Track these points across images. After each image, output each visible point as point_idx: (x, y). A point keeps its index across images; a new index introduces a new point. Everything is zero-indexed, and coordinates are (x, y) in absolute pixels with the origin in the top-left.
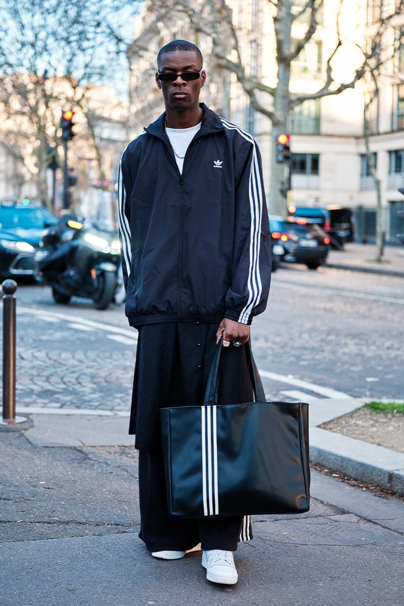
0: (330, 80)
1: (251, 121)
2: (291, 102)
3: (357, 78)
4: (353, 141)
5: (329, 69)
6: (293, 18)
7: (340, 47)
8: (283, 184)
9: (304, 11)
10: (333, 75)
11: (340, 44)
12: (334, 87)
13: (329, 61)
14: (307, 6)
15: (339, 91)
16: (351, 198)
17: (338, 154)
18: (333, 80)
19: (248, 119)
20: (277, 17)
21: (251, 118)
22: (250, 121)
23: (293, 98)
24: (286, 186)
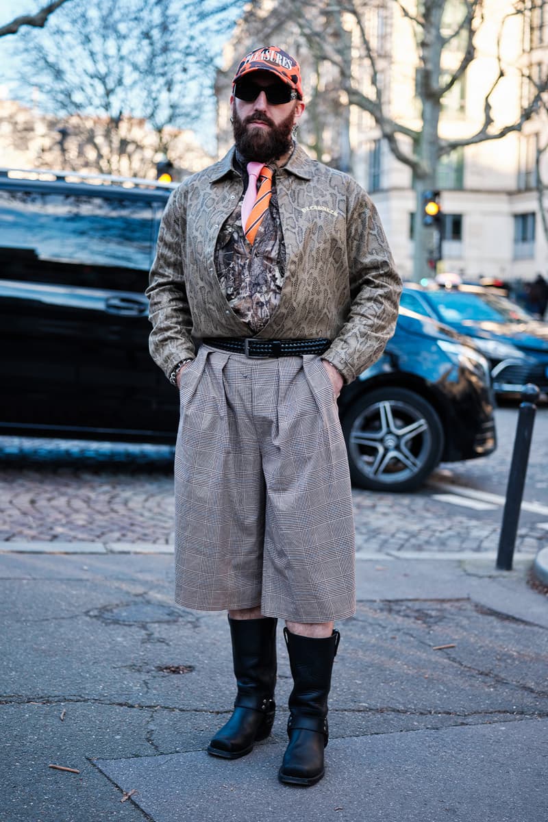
0: (489, 121)
1: (376, 174)
2: (442, 148)
3: (524, 119)
4: (505, 197)
5: (488, 107)
6: (443, 42)
7: (502, 78)
8: (431, 252)
9: (457, 33)
10: (493, 114)
11: (502, 74)
12: (494, 130)
13: (487, 98)
14: (461, 27)
15: (502, 134)
16: (503, 270)
17: (485, 214)
18: (492, 121)
19: (373, 171)
20: (426, 41)
21: (377, 169)
22: (374, 173)
23: (443, 144)
24: (436, 255)
